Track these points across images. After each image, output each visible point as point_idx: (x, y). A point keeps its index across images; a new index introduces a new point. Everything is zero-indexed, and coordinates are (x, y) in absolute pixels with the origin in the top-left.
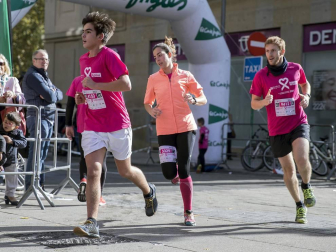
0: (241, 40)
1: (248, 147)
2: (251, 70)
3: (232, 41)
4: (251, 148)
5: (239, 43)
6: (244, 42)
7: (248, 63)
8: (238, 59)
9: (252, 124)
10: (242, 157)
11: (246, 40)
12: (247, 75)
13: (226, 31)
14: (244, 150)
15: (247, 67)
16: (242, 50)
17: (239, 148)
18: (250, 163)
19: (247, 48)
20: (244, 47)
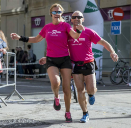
0: (109, 12)
1: (114, 71)
2: (115, 29)
3: (104, 12)
4: (115, 72)
5: (108, 14)
6: (110, 13)
7: (113, 25)
8: (107, 23)
10: (111, 77)
11: (112, 12)
12: (113, 31)
13: (101, 8)
14: (112, 73)
15: (113, 27)
16: (110, 17)
17: (108, 72)
18: (115, 80)
19: (112, 17)
20: (111, 16)
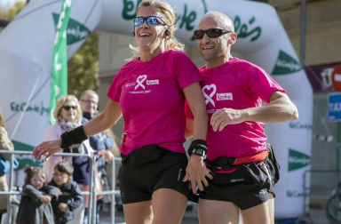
0: (323, 74)
1: (334, 197)
2: (336, 109)
3: (314, 74)
4: (337, 199)
5: (321, 78)
6: (327, 77)
7: (333, 100)
8: (321, 96)
9: (338, 171)
10: (327, 209)
11: (330, 74)
12: (332, 114)
13: (307, 64)
14: (329, 201)
15: (331, 105)
16: (326, 85)
17: (322, 198)
18: (336, 214)
19: (331, 83)
20: (328, 82)
